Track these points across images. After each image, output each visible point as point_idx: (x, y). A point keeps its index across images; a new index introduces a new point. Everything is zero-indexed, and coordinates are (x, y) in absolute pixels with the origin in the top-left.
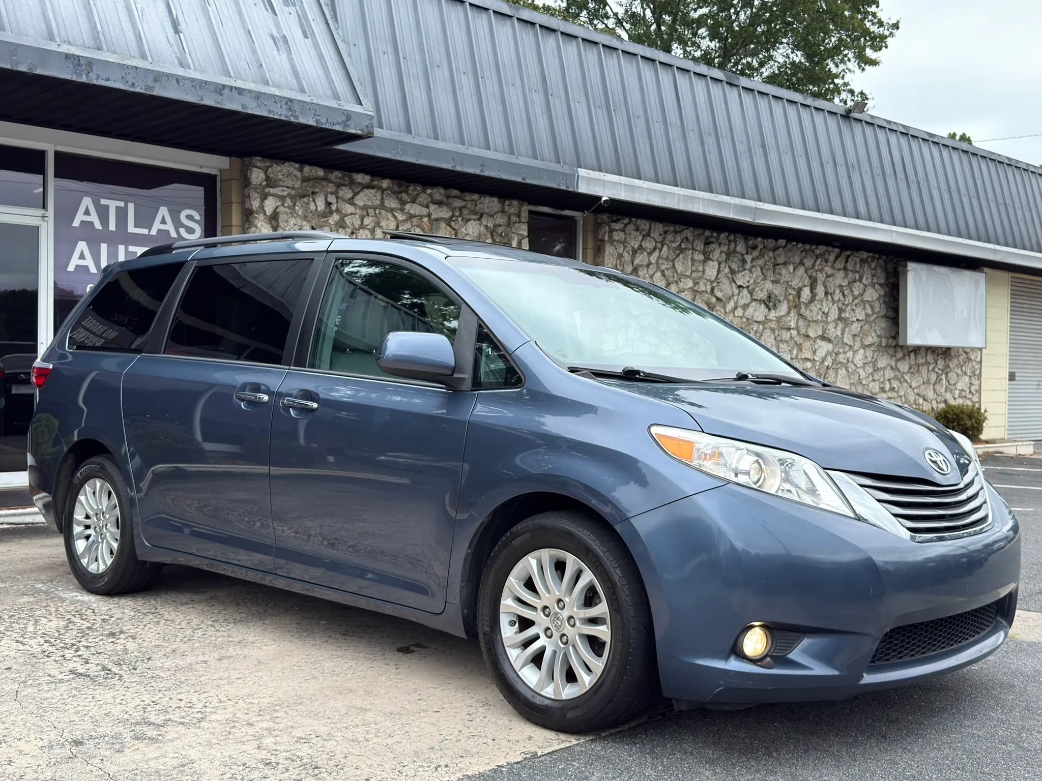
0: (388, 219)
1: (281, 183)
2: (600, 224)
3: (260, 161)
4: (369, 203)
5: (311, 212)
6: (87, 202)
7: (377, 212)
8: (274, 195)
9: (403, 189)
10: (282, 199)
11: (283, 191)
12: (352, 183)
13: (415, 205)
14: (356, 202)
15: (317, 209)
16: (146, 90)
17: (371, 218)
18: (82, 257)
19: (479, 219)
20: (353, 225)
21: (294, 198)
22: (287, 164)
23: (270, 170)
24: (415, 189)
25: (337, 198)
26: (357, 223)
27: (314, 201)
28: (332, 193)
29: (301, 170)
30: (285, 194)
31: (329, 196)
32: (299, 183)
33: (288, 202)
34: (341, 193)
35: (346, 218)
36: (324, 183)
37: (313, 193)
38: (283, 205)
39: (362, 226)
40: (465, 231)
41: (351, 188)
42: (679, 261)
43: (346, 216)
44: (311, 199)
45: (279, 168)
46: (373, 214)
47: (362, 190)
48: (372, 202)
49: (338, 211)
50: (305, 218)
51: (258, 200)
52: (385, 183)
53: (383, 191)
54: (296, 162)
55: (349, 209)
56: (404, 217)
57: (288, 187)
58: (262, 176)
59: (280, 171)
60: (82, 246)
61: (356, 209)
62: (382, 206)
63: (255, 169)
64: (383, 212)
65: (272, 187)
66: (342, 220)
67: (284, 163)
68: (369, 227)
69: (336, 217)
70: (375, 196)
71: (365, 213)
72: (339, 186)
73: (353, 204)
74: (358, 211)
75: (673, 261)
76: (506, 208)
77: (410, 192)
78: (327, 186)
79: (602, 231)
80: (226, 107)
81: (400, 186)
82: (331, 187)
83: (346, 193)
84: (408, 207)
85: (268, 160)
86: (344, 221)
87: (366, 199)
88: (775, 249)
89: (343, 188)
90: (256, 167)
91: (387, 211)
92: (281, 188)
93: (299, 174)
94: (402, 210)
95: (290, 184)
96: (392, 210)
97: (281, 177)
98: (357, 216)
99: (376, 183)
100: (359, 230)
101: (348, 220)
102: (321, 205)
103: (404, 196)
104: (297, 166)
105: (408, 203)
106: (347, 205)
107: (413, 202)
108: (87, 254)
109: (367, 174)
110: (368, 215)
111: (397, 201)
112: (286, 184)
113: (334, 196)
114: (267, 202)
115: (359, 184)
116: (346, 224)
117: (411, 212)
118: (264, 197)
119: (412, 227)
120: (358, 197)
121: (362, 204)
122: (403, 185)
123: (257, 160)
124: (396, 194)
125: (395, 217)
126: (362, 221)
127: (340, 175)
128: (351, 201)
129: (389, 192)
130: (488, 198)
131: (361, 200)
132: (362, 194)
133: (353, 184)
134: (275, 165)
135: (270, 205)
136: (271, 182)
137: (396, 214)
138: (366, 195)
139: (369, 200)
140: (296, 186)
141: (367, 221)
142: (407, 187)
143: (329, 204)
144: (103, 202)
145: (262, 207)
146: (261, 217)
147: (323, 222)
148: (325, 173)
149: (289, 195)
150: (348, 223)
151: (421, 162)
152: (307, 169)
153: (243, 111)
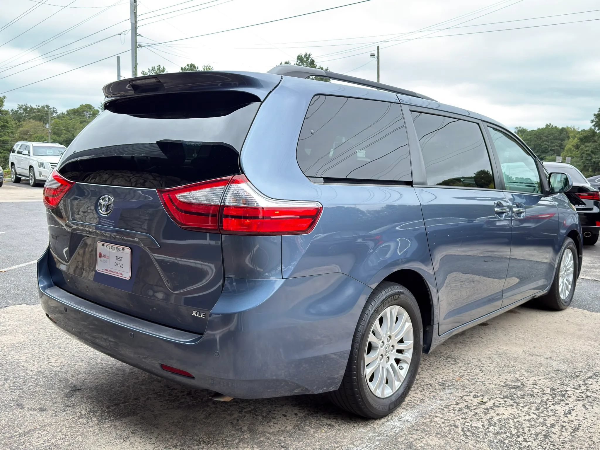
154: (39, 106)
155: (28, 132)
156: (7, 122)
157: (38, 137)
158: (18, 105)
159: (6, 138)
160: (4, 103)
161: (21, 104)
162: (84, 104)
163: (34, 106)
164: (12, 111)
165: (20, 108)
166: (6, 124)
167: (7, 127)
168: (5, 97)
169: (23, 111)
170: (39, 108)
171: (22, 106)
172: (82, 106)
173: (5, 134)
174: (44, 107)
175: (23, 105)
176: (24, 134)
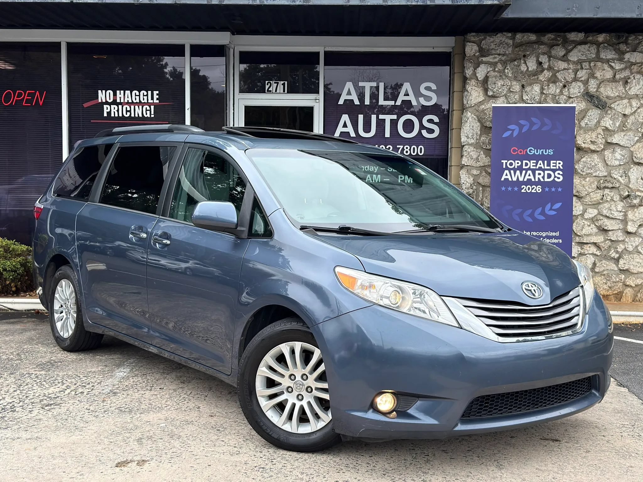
0: (604, 70)
1: (493, 52)
3: (474, 36)
4: (583, 58)
5: (522, 72)
6: (349, 85)
7: (592, 64)
8: (485, 63)
9: (621, 40)
10: (494, 65)
11: (495, 58)
12: (565, 42)
13: (635, 53)
14: (569, 58)
15: (528, 68)
16: (304, 2)
17: (584, 71)
18: (345, 126)
20: (565, 79)
21: (504, 63)
22: (499, 35)
23: (483, 42)
24: (636, 38)
25: (550, 57)
26: (570, 76)
27: (525, 63)
28: (544, 54)
29: (513, 38)
30: (496, 60)
31: (541, 56)
32: (510, 49)
33: (500, 66)
34: (553, 52)
35: (557, 74)
36: (536, 46)
37: (524, 56)
38: (494, 70)
39: (575, 80)
41: (564, 46)
43: (558, 71)
44: (522, 62)
45: (492, 39)
46: (588, 67)
47: (575, 47)
48: (586, 56)
49: (550, 68)
50: (515, 78)
51: (472, 68)
52: (601, 38)
53: (598, 44)
54: (508, 31)
55: (562, 65)
56: (622, 66)
57: (499, 55)
58: (475, 48)
59: (492, 42)
60: (345, 118)
61: (569, 64)
62: (598, 59)
63: (469, 44)
64: (599, 64)
65: (485, 56)
66: (554, 75)
67: (497, 34)
68: (583, 79)
69: (547, 74)
70: (588, 50)
71: (579, 67)
72: (551, 46)
73: (568, 61)
74: (571, 66)
77: (630, 42)
78: (538, 48)
80: (369, 4)
81: (619, 38)
82: (543, 48)
83: (560, 51)
84: (627, 56)
85: (482, 34)
86: (556, 76)
87: (580, 54)
89: (555, 47)
90: (470, 42)
91: (603, 63)
92: (493, 56)
93: (511, 42)
94: (621, 60)
95: (501, 50)
96: (608, 61)
97: (493, 46)
98: (571, 71)
99: (590, 38)
100: (572, 83)
101: (559, 75)
102: (532, 65)
103: (623, 47)
104: (510, 35)
105: (628, 52)
106: (560, 62)
107: (634, 50)
108: (349, 124)
109: (580, 31)
110: (582, 68)
111: (614, 52)
112: (498, 52)
113: (546, 56)
114: (479, 69)
115: (573, 41)
116: (558, 79)
117: (631, 60)
118: (477, 66)
119: (632, 73)
120: (571, 54)
121: (576, 59)
122: (623, 36)
123: (472, 36)
124: (613, 46)
125: (611, 67)
126: (576, 74)
127: (553, 37)
128: (564, 58)
129: (606, 45)
131: (574, 56)
132: (575, 51)
133: (567, 42)
134: (488, 38)
135: (481, 72)
136: (483, 52)
137: (613, 64)
138: (579, 51)
139: (583, 55)
140: (507, 52)
141: (580, 74)
142: (627, 38)
143: (540, 64)
144: (361, 84)
145: (474, 74)
146: (473, 82)
147: (533, 80)
148: (537, 36)
149: (500, 60)
150: (560, 77)
151: (599, 16)
152: (519, 36)
153: (384, 4)
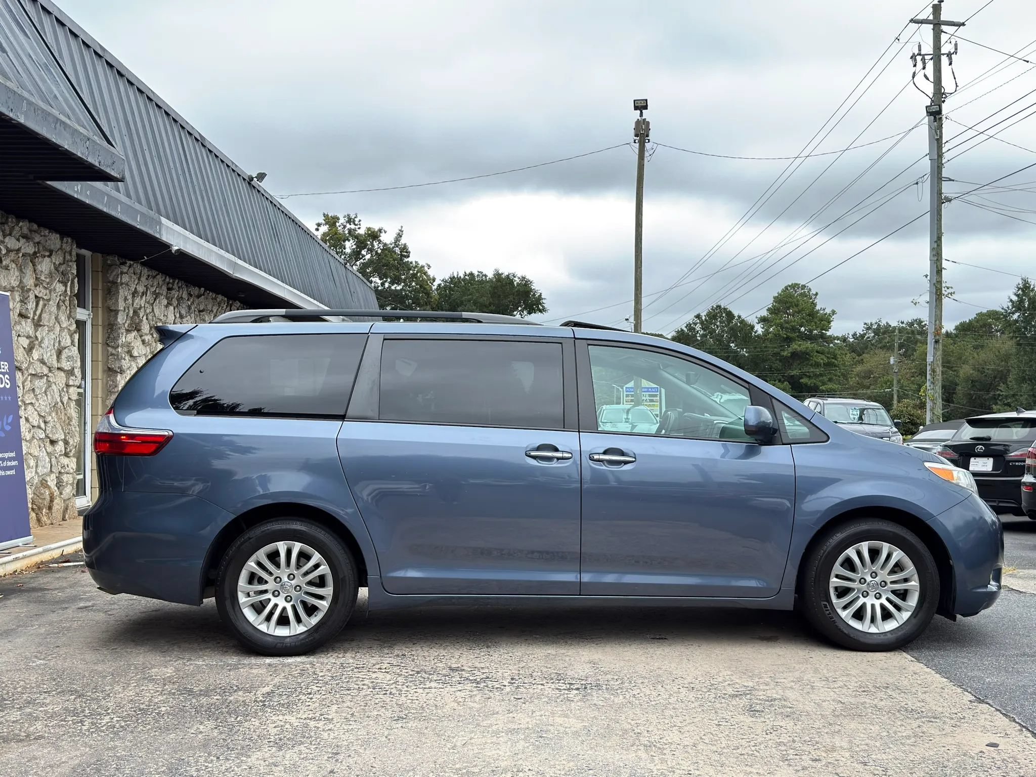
2: (110, 266)
19: (49, 256)
40: (40, 269)
42: (156, 306)
75: (152, 304)
76: (64, 246)
79: (114, 273)
88: (199, 296)
130: (54, 234)
154: (902, 323)
155: (871, 372)
156: (835, 358)
157: (888, 381)
158: (865, 324)
159: (830, 386)
160: (832, 324)
161: (869, 322)
162: (985, 311)
163: (894, 324)
164: (854, 335)
165: (868, 329)
166: (833, 360)
167: (835, 366)
168: (834, 312)
169: (873, 335)
170: (904, 325)
171: (872, 324)
172: (980, 315)
173: (830, 380)
174: (911, 324)
175: (873, 322)
176: (864, 378)
